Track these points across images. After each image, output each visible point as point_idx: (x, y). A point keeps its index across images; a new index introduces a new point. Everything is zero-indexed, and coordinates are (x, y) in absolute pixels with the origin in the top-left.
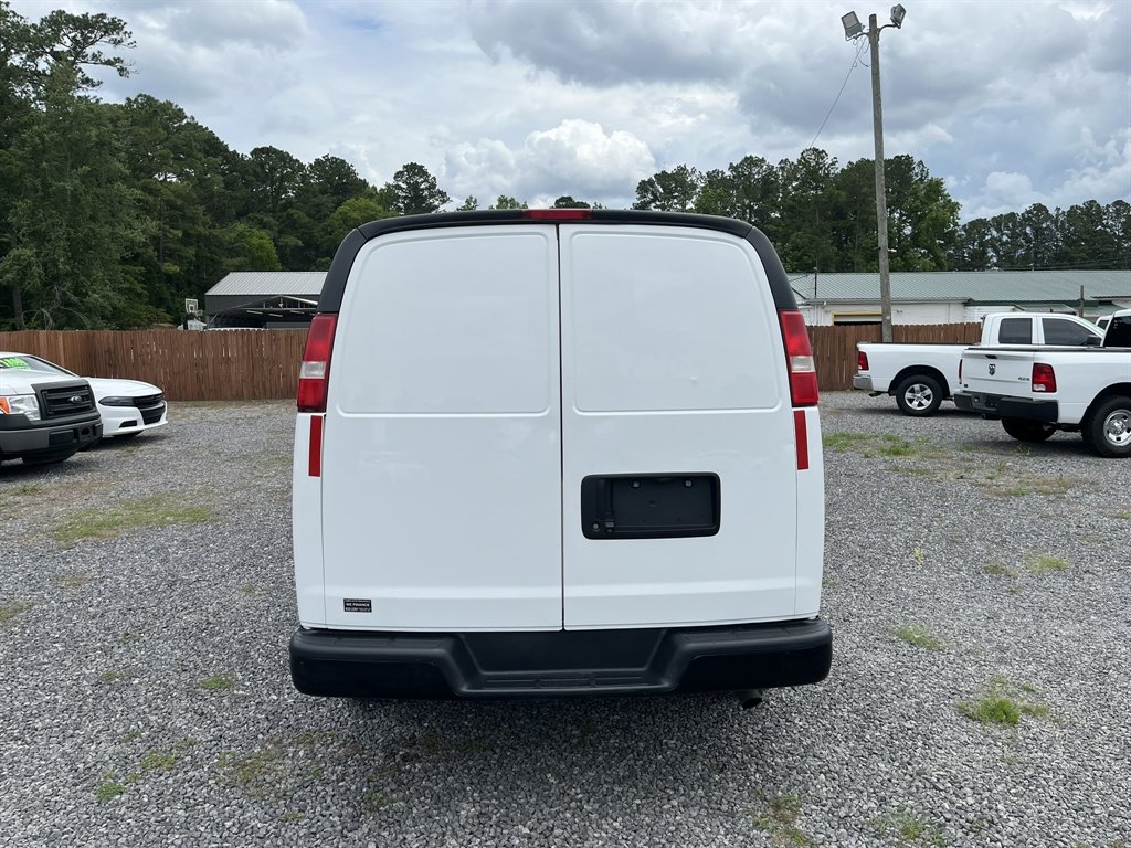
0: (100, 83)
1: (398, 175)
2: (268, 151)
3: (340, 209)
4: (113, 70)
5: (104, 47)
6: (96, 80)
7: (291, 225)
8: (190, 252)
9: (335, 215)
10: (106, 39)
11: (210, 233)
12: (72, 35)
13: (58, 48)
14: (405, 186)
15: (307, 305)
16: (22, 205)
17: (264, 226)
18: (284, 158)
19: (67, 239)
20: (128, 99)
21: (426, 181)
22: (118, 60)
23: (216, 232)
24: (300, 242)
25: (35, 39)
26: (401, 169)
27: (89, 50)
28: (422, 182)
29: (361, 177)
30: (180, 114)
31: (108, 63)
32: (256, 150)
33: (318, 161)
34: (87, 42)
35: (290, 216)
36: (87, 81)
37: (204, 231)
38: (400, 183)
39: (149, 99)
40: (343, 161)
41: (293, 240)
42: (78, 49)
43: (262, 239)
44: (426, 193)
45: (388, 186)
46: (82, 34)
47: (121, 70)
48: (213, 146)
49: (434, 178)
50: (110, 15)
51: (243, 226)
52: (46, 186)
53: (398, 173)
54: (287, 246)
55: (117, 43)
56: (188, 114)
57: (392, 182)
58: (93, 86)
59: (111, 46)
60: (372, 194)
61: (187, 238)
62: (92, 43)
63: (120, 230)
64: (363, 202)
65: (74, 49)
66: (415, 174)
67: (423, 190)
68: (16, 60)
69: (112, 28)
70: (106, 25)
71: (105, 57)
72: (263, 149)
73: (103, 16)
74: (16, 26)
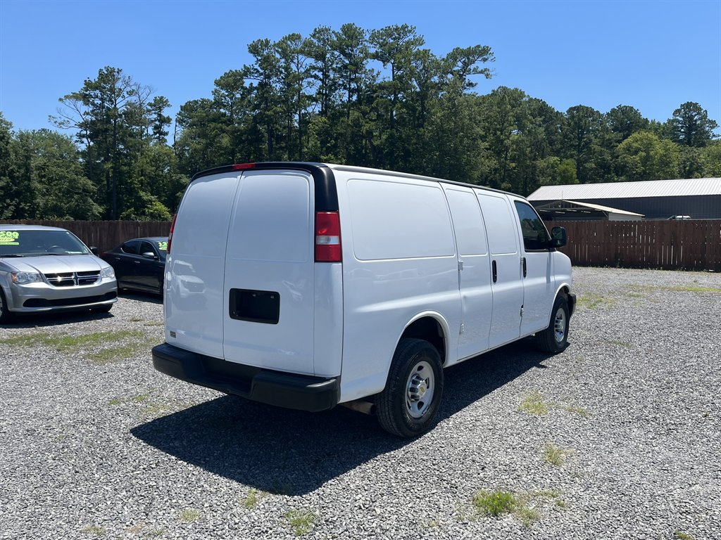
0: (476, 84)
1: (677, 111)
2: (578, 109)
3: (626, 141)
4: (483, 76)
5: (479, 64)
6: (474, 83)
7: (590, 154)
9: (623, 145)
10: (480, 59)
11: (533, 164)
12: (463, 60)
13: (456, 69)
14: (681, 119)
15: (577, 206)
18: (589, 112)
20: (493, 91)
21: (698, 114)
22: (486, 70)
23: (536, 163)
24: (594, 165)
25: (443, 67)
26: (679, 108)
27: (472, 67)
28: (696, 115)
29: (644, 117)
30: (522, 95)
31: (482, 72)
32: (571, 109)
33: (613, 110)
34: (471, 62)
35: (589, 149)
36: (471, 85)
37: (528, 163)
38: (678, 118)
39: (505, 89)
40: (631, 108)
41: (589, 164)
42: (465, 68)
44: (699, 122)
45: (669, 120)
46: (468, 59)
47: (487, 76)
48: (543, 110)
49: (706, 111)
50: (482, 46)
51: (556, 158)
54: (585, 168)
55: (485, 60)
56: (526, 94)
57: (671, 118)
58: (473, 86)
59: (482, 62)
60: (656, 128)
62: (474, 62)
64: (644, 134)
65: (464, 67)
66: (690, 110)
67: (696, 121)
68: (436, 79)
69: (483, 52)
70: (480, 51)
71: (479, 70)
72: (575, 107)
73: (479, 46)
74: (432, 61)
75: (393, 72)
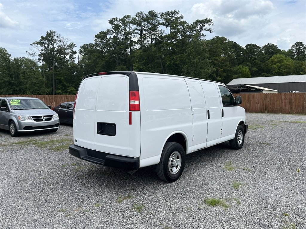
0: (206, 35)
1: (293, 46)
2: (250, 45)
3: (271, 59)
4: (209, 32)
5: (207, 27)
7: (255, 65)
8: (225, 74)
9: (270, 60)
10: (207, 24)
11: (230, 69)
12: (200, 25)
13: (197, 29)
16: (185, 66)
17: (247, 65)
18: (255, 46)
19: (194, 73)
20: (213, 38)
21: (302, 47)
22: (210, 29)
23: (232, 69)
24: (257, 69)
25: (191, 28)
26: (294, 44)
27: (204, 28)
28: (301, 47)
29: (279, 48)
30: (225, 39)
31: (208, 30)
32: (247, 45)
33: (265, 46)
34: (203, 26)
35: (255, 62)
36: (203, 35)
37: (228, 68)
38: (293, 49)
39: (218, 37)
40: (273, 44)
41: (255, 69)
42: (201, 28)
43: (246, 69)
44: (302, 50)
45: (290, 50)
46: (202, 24)
47: (211, 31)
48: (234, 46)
50: (208, 19)
51: (240, 66)
52: (191, 61)
53: (293, 45)
54: (253, 70)
55: (210, 25)
56: (227, 39)
57: (291, 48)
59: (208, 26)
60: (284, 53)
61: (225, 71)
62: (205, 26)
63: (206, 70)
64: (279, 55)
66: (299, 45)
68: (188, 33)
69: (209, 21)
70: (207, 21)
71: (207, 29)
74: (187, 26)
75: (170, 31)
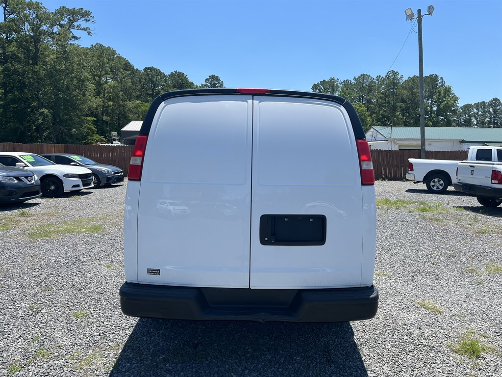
0: (80, 38)
1: (207, 80)
2: (151, 69)
4: (85, 33)
5: (81, 23)
6: (78, 36)
10: (83, 19)
11: (124, 104)
12: (69, 17)
13: (62, 22)
14: (209, 85)
18: (158, 73)
20: (92, 45)
21: (219, 83)
22: (87, 28)
23: (127, 103)
25: (52, 19)
26: (208, 78)
27: (76, 24)
28: (217, 83)
29: (190, 81)
30: (114, 52)
31: (84, 29)
32: (146, 68)
33: (172, 73)
34: (75, 20)
36: (74, 37)
37: (121, 102)
38: (207, 84)
39: (101, 46)
40: (183, 74)
42: (71, 22)
45: (202, 85)
46: (73, 16)
47: (89, 33)
48: (127, 66)
49: (222, 82)
50: (85, 9)
51: (139, 101)
55: (87, 21)
56: (117, 52)
57: (204, 83)
58: (77, 39)
59: (85, 22)
61: (115, 106)
62: (77, 20)
66: (214, 80)
67: (217, 87)
68: (44, 28)
69: (86, 14)
70: (83, 13)
71: (82, 27)
72: (149, 68)
73: (82, 9)
74: (45, 13)
75: (5, 15)
